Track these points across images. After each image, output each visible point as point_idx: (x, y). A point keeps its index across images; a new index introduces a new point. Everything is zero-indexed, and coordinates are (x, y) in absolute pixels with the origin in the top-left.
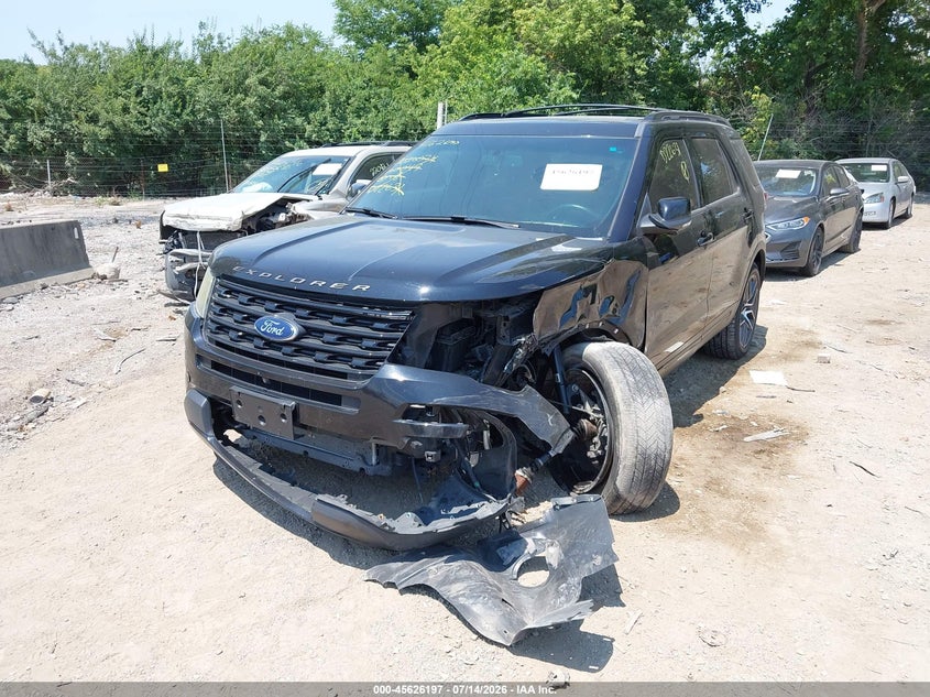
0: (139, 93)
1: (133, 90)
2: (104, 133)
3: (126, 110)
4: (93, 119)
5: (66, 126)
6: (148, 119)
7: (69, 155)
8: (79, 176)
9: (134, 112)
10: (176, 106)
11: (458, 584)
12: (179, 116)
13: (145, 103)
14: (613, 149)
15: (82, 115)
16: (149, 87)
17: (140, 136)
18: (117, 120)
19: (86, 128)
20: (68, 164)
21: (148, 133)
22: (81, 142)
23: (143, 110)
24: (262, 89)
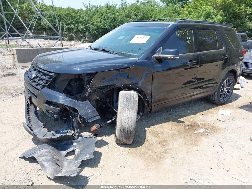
0: (104, 17)
1: (103, 16)
2: (95, 27)
3: (101, 21)
4: (93, 24)
5: (87, 25)
6: (106, 24)
7: (87, 33)
8: (89, 38)
9: (103, 22)
10: (112, 21)
11: (43, 157)
12: (113, 23)
13: (105, 20)
14: (157, 31)
15: (91, 23)
16: (107, 16)
17: (104, 28)
18: (98, 24)
19: (92, 26)
20: (87, 35)
21: (105, 28)
22: (90, 29)
23: (105, 22)
24: (134, 16)
